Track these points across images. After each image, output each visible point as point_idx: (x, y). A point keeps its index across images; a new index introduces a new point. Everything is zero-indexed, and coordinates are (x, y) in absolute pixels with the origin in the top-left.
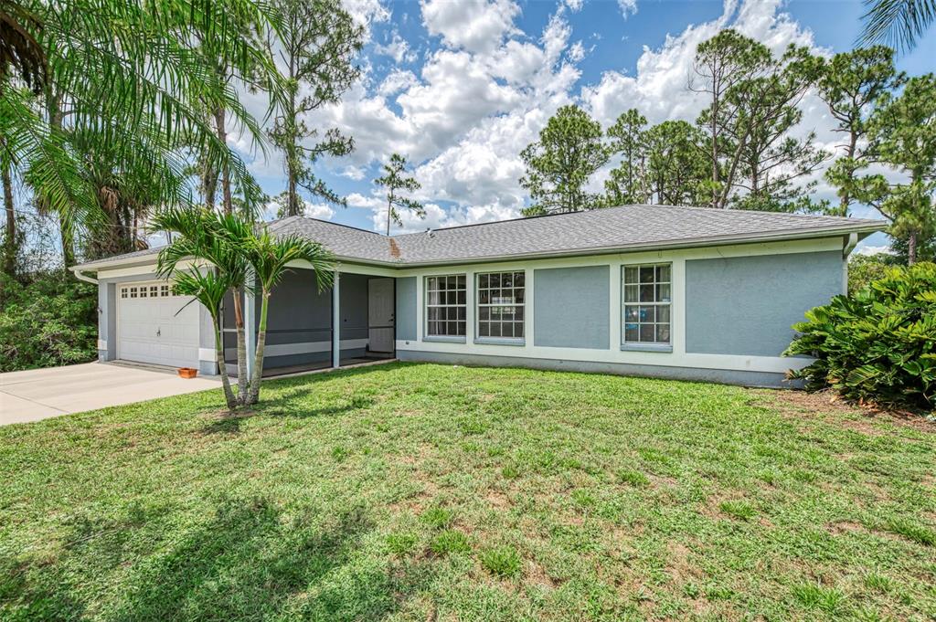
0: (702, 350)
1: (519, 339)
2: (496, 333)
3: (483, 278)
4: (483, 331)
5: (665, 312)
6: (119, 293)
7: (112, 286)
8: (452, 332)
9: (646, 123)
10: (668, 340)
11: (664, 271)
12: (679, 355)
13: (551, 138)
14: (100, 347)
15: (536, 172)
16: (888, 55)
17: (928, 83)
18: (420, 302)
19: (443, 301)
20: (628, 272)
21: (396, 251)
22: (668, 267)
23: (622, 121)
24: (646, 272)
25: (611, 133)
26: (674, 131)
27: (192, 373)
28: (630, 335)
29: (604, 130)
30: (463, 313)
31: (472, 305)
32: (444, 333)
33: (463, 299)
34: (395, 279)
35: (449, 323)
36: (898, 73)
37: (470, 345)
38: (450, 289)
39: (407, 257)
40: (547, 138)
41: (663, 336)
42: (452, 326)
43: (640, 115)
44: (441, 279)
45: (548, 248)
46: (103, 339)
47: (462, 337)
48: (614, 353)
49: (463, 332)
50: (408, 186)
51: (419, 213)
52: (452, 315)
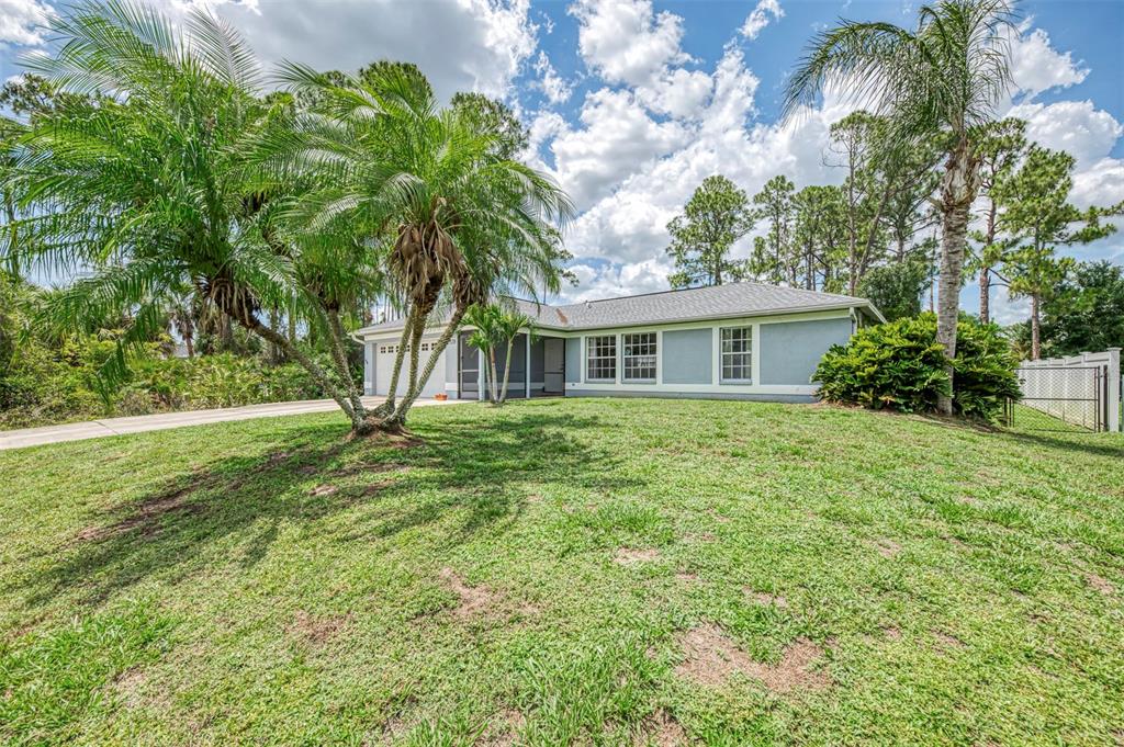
0: (770, 383)
1: (652, 380)
2: (636, 376)
3: (628, 339)
4: (628, 375)
5: (747, 359)
6: (379, 350)
7: (375, 345)
8: (606, 376)
9: (793, 189)
10: (750, 377)
11: (746, 331)
12: (756, 386)
13: (695, 210)
14: (366, 387)
15: (680, 242)
16: (1020, 125)
17: (1045, 158)
18: (583, 355)
19: (599, 355)
20: (724, 332)
21: (564, 319)
22: (750, 329)
23: (769, 187)
24: (737, 333)
25: (757, 199)
26: (820, 197)
27: (445, 398)
28: (726, 374)
29: (750, 198)
30: (613, 363)
31: (620, 357)
32: (600, 377)
33: (613, 352)
34: (565, 339)
35: (604, 369)
36: (1030, 143)
37: (618, 384)
38: (604, 346)
39: (573, 323)
40: (692, 212)
41: (747, 374)
42: (606, 372)
43: (788, 181)
44: (598, 339)
45: (672, 317)
46: (368, 380)
47: (613, 380)
48: (715, 386)
49: (613, 376)
50: (562, 257)
51: (572, 282)
52: (606, 364)
